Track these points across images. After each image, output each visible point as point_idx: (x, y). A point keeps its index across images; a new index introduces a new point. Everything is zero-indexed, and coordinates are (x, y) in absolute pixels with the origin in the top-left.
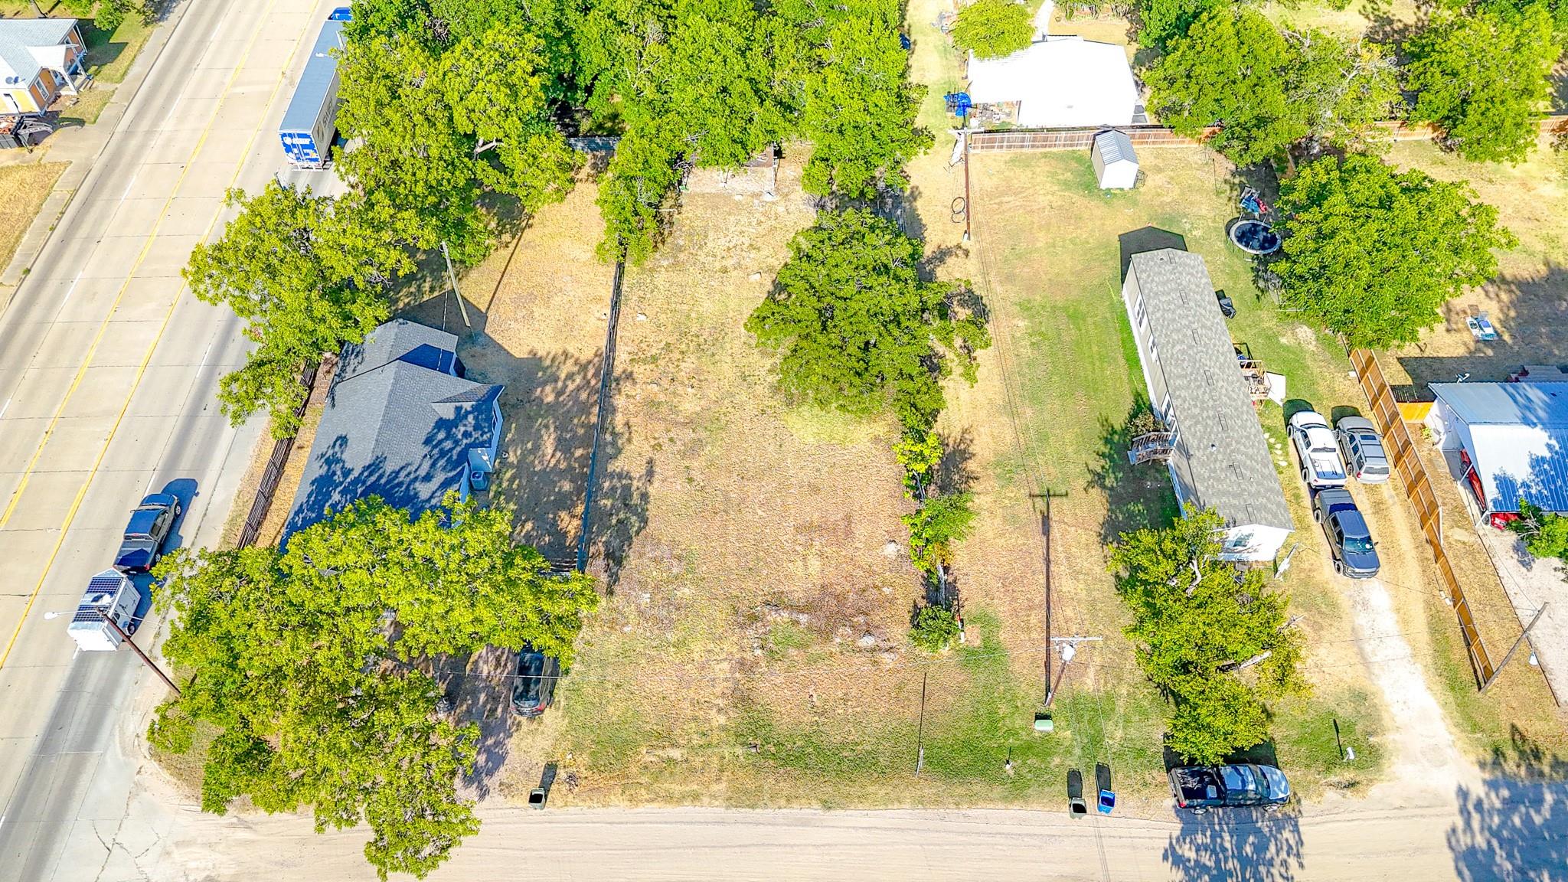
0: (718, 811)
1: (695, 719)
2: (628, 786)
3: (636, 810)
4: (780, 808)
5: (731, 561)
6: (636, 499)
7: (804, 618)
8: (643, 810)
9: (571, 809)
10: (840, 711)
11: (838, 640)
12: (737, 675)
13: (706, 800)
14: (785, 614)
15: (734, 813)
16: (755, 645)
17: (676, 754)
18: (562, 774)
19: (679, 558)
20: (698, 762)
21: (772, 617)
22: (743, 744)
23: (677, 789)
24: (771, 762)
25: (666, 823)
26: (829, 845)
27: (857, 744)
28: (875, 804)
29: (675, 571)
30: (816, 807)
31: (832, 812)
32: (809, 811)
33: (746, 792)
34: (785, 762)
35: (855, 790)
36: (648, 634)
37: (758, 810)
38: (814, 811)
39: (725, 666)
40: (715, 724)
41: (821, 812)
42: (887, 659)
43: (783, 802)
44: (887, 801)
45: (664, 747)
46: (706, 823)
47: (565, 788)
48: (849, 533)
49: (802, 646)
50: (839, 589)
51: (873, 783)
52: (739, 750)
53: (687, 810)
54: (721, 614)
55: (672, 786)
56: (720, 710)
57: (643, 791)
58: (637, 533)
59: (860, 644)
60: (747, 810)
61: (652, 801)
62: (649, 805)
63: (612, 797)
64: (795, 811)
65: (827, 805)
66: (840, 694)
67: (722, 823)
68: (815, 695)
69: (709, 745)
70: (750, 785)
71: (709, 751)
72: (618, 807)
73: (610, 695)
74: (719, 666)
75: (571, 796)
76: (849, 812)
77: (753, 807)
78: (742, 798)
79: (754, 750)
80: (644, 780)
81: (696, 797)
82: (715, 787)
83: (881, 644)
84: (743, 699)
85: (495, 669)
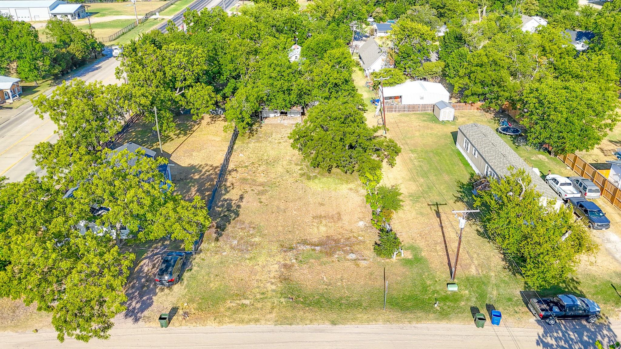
0: (270, 326)
1: (258, 287)
2: (218, 318)
3: (221, 327)
4: (306, 325)
5: (280, 228)
6: (234, 207)
7: (318, 248)
8: (226, 327)
9: (183, 327)
10: (339, 284)
11: (336, 256)
12: (282, 270)
13: (263, 322)
14: (308, 247)
15: (279, 327)
16: (292, 258)
17: (247, 302)
18: (181, 312)
19: (254, 228)
20: (259, 305)
21: (301, 247)
22: (285, 297)
23: (246, 317)
24: (301, 305)
25: (239, 332)
26: (336, 341)
27: (349, 297)
28: (362, 322)
29: (251, 232)
30: (328, 324)
31: (337, 326)
32: (323, 325)
33: (286, 318)
34: (309, 305)
35: (349, 316)
36: (235, 255)
37: (293, 326)
38: (327, 326)
39: (276, 266)
40: (269, 289)
41: (330, 326)
42: (363, 263)
43: (308, 322)
44: (368, 321)
45: (240, 299)
46: (263, 332)
47: (180, 318)
48: (339, 219)
49: (318, 258)
50: (336, 238)
51: (361, 313)
52: (282, 300)
53: (252, 326)
54: (275, 248)
55: (244, 316)
56: (272, 284)
57: (227, 319)
58: (234, 219)
59: (348, 258)
60: (287, 326)
61: (231, 322)
62: (229, 325)
63: (209, 322)
64: (315, 326)
65: (334, 323)
66: (339, 277)
67: (273, 331)
68: (325, 277)
69: (266, 298)
70: (289, 314)
71: (266, 300)
72: (212, 326)
73: (212, 279)
74: (272, 266)
75: (184, 321)
76: (346, 326)
77: (291, 324)
78: (283, 320)
79: (291, 300)
80: (228, 314)
81: (257, 321)
82: (269, 316)
83: (360, 258)
84: (284, 279)
85: (152, 269)
